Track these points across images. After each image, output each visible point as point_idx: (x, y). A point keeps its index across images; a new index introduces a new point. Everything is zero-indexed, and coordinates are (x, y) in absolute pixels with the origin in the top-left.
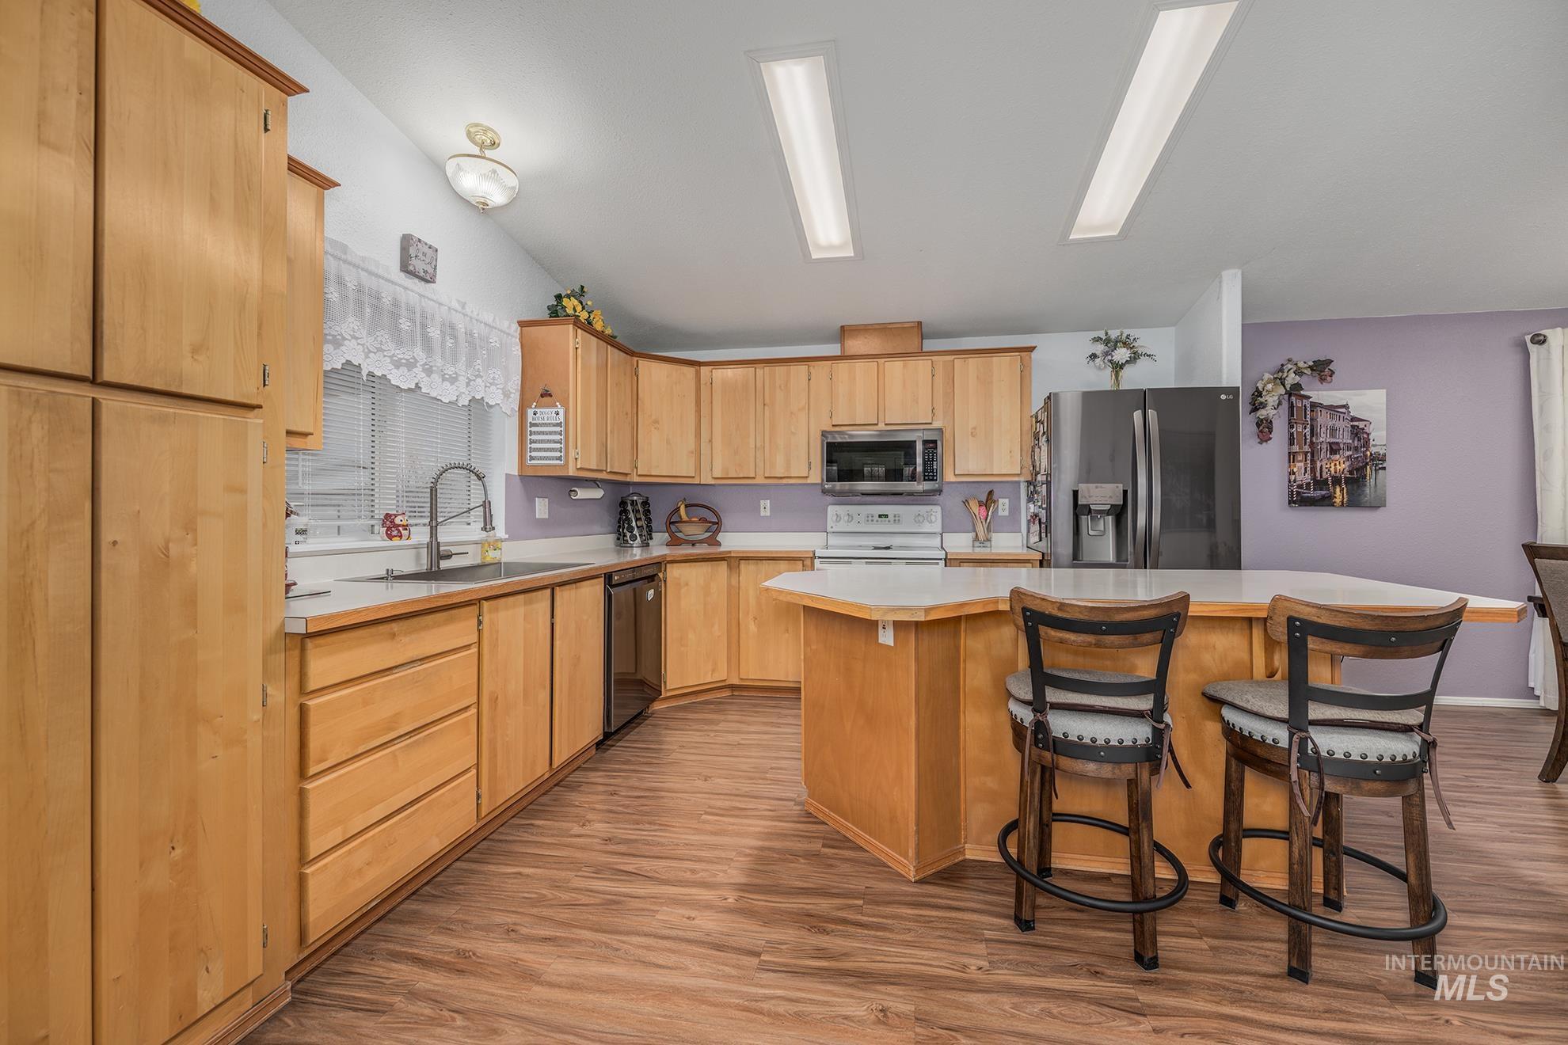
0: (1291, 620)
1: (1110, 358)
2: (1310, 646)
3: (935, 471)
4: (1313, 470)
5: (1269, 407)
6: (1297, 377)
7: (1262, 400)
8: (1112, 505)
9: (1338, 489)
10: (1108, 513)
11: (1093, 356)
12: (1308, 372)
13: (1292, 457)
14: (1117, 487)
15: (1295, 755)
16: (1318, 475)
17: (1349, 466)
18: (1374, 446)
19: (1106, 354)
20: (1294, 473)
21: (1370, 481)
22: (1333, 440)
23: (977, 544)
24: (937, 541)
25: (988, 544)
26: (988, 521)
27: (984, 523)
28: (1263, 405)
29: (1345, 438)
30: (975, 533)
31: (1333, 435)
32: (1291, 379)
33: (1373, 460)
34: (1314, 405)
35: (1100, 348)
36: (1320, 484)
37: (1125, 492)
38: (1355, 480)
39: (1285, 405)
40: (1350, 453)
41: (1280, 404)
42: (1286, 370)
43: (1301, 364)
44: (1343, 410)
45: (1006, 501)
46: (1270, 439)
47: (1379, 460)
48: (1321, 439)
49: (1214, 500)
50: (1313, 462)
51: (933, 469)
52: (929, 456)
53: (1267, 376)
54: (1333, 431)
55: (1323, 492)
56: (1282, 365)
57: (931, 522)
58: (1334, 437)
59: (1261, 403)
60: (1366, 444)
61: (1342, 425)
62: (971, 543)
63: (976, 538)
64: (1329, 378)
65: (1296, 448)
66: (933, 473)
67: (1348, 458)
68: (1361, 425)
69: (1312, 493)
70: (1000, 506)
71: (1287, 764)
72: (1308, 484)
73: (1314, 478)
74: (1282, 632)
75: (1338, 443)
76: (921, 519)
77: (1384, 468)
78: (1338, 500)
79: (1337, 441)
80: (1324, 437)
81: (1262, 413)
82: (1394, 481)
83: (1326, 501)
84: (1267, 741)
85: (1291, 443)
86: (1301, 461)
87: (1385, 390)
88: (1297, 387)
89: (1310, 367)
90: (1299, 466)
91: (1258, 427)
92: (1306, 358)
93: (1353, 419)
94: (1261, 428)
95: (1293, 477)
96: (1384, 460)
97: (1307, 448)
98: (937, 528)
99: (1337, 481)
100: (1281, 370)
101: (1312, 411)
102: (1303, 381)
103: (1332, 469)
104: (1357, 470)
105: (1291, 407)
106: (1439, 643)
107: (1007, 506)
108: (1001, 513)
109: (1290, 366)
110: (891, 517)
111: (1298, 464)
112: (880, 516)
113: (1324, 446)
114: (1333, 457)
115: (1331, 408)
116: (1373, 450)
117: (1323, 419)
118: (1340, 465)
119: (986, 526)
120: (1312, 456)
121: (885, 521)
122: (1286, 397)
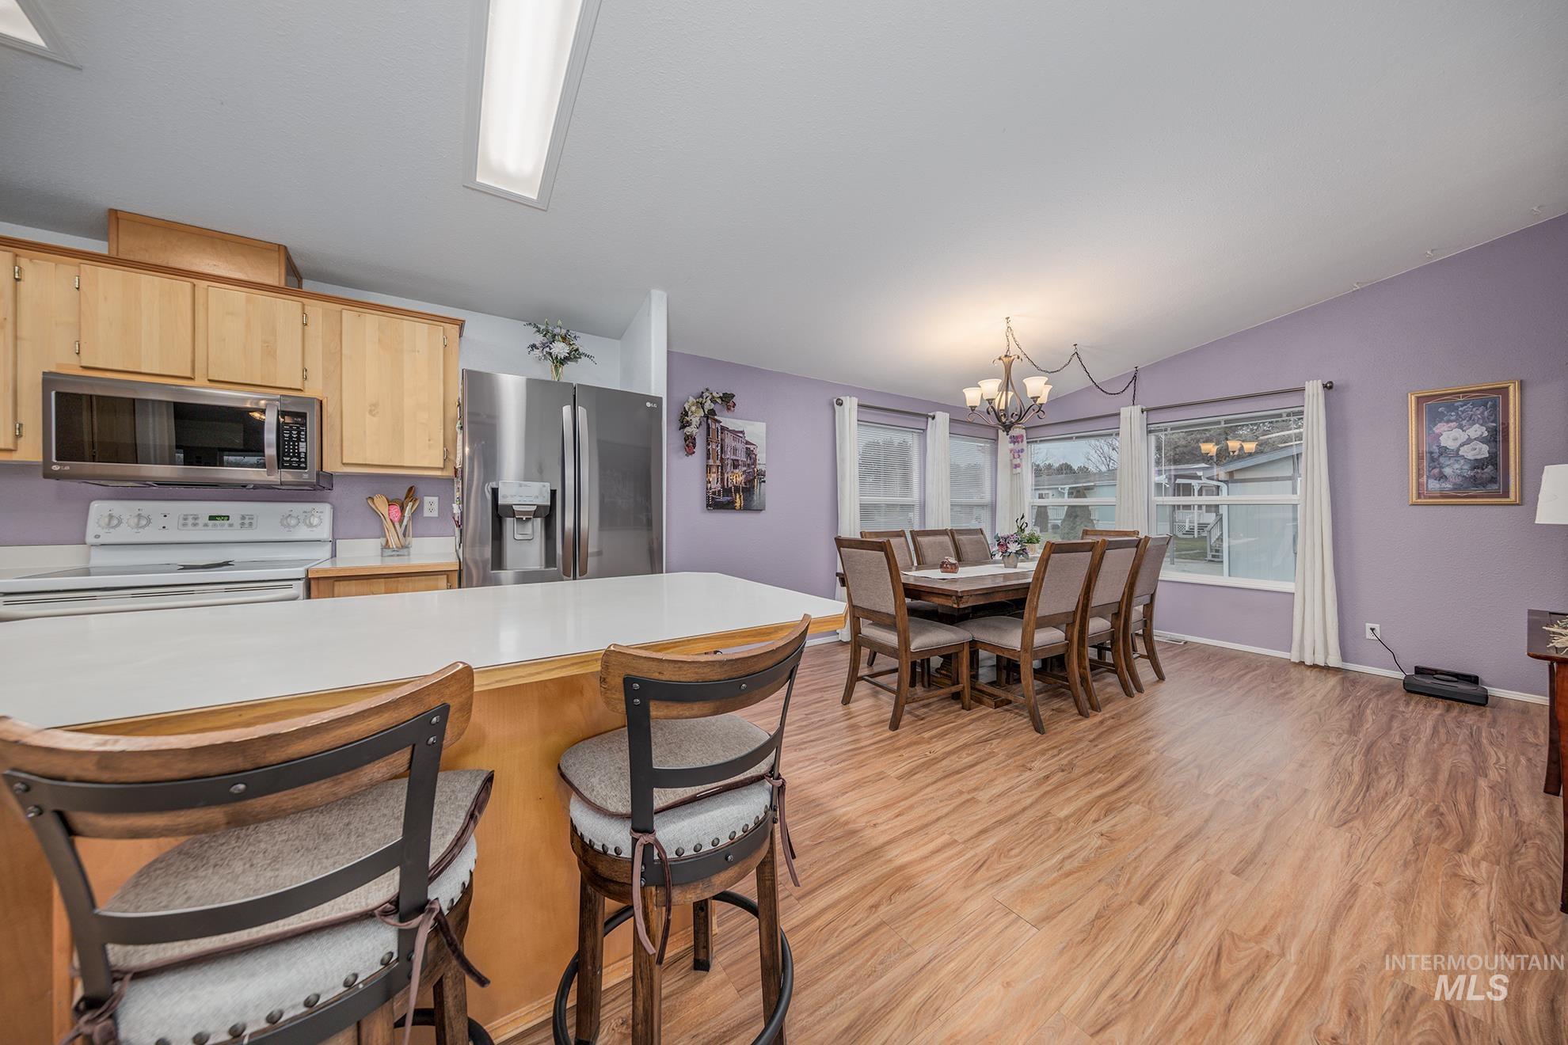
0: (628, 681)
1: (548, 349)
2: (653, 713)
3: (303, 455)
4: (722, 479)
5: (693, 425)
6: (713, 405)
7: (688, 419)
8: (538, 506)
9: (738, 496)
10: (536, 514)
11: (533, 347)
12: (719, 401)
13: (708, 468)
14: (544, 486)
15: (638, 868)
16: (726, 484)
17: (745, 479)
18: (759, 464)
19: (544, 346)
20: (710, 482)
21: (757, 491)
22: (735, 458)
23: (388, 552)
24: (326, 552)
25: (405, 551)
26: (405, 523)
27: (397, 526)
28: (689, 424)
29: (742, 457)
30: (384, 539)
31: (735, 454)
32: (708, 405)
33: (758, 475)
34: (723, 428)
35: (539, 339)
36: (727, 491)
37: (553, 493)
38: (748, 489)
39: (704, 426)
40: (745, 468)
41: (700, 424)
42: (705, 397)
43: (715, 394)
44: (741, 435)
45: (435, 499)
46: (694, 453)
47: (762, 474)
48: (728, 456)
49: (650, 504)
50: (722, 474)
51: (299, 453)
52: (291, 433)
53: (691, 399)
54: (735, 450)
55: (729, 498)
56: (703, 393)
57: (311, 525)
58: (736, 455)
59: (688, 422)
60: (754, 463)
61: (741, 446)
62: (380, 551)
63: (386, 546)
64: (732, 409)
65: (711, 462)
66: (300, 458)
67: (744, 472)
68: (752, 447)
69: (722, 499)
70: (426, 506)
71: (630, 882)
72: (719, 491)
73: (723, 487)
74: (619, 699)
75: (738, 460)
76: (293, 522)
77: (764, 482)
78: (738, 505)
79: (737, 458)
80: (729, 455)
81: (688, 430)
82: (770, 491)
83: (729, 506)
84: (609, 852)
85: (708, 458)
86: (715, 473)
87: (764, 424)
88: (712, 412)
89: (720, 397)
90: (713, 477)
91: (686, 441)
92: (718, 392)
93: (747, 443)
94: (687, 442)
95: (709, 485)
96: (764, 476)
97: (718, 463)
98: (325, 532)
99: (737, 489)
100: (702, 396)
101: (722, 433)
102: (717, 408)
103: (734, 481)
104: (749, 481)
105: (708, 428)
106: (787, 675)
107: (436, 506)
108: (427, 513)
109: (708, 394)
110: (235, 519)
111: (712, 475)
112: (212, 518)
113: (730, 462)
114: (735, 471)
115: (734, 432)
116: (759, 467)
117: (729, 440)
118: (737, 478)
119: (400, 531)
120: (722, 469)
121: (223, 525)
122: (705, 419)
